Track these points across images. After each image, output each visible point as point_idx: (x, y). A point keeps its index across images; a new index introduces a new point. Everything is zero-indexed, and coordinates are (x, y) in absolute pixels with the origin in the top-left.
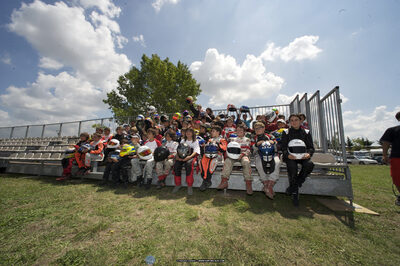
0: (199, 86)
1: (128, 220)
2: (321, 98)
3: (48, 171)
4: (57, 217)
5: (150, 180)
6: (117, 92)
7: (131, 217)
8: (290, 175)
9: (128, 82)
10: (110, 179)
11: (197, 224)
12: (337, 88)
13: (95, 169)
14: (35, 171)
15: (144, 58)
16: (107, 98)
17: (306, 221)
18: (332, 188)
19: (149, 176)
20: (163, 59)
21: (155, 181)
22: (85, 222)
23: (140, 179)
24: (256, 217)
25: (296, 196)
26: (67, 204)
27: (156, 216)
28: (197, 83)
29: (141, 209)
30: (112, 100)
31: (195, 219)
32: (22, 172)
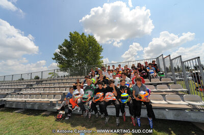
2: (183, 61)
3: (29, 107)
6: (59, 53)
12: (199, 57)
13: (57, 105)
14: (21, 106)
15: (71, 34)
16: (54, 57)
20: (81, 34)
28: (100, 45)
32: (14, 107)
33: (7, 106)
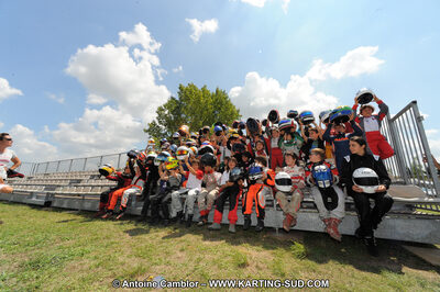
0: (238, 111)
1: (168, 264)
3: (87, 206)
4: (96, 258)
5: (191, 216)
6: (157, 122)
7: (172, 259)
8: (360, 214)
9: (166, 112)
10: (149, 214)
11: (246, 272)
12: (415, 102)
14: (76, 205)
15: (181, 88)
16: (147, 128)
17: (393, 277)
18: (427, 232)
19: (190, 212)
20: (199, 88)
21: (196, 217)
22: (123, 264)
23: (180, 214)
24: (321, 267)
25: (371, 241)
26: (105, 242)
27: (199, 260)
28: (237, 108)
29: (182, 250)
30: (153, 130)
31: (244, 265)
32: (65, 206)
33: (55, 205)
